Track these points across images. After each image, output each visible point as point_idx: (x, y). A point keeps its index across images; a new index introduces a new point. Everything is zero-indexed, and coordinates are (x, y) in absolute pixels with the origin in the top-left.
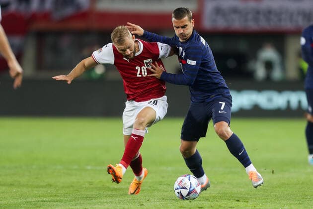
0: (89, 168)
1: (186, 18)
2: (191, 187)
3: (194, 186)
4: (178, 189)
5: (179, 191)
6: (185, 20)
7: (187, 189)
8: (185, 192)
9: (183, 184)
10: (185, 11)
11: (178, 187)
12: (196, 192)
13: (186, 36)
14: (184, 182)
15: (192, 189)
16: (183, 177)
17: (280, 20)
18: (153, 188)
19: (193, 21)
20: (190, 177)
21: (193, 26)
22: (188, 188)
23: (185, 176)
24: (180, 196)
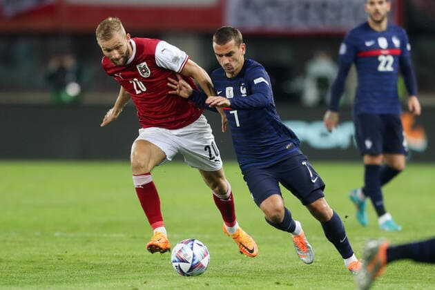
0: (57, 234)
1: (232, 42)
2: (193, 260)
3: (198, 258)
4: (176, 262)
5: (177, 264)
6: (231, 45)
7: (188, 262)
8: (185, 267)
9: (182, 256)
10: (230, 32)
11: (177, 260)
12: (202, 266)
13: (233, 68)
14: (184, 252)
15: (195, 262)
16: (183, 245)
17: (339, 17)
18: (152, 265)
19: (243, 45)
20: (192, 244)
21: (244, 52)
22: (190, 261)
23: (187, 243)
24: (179, 271)
